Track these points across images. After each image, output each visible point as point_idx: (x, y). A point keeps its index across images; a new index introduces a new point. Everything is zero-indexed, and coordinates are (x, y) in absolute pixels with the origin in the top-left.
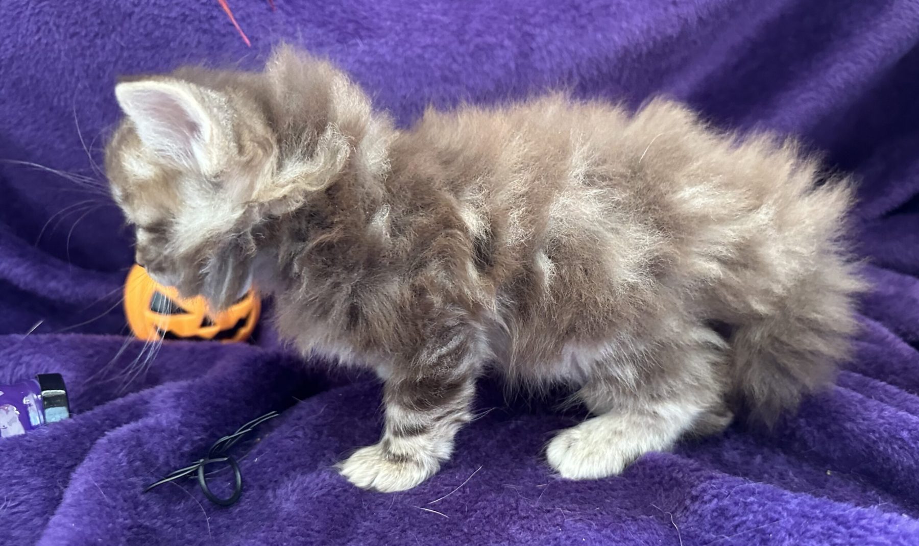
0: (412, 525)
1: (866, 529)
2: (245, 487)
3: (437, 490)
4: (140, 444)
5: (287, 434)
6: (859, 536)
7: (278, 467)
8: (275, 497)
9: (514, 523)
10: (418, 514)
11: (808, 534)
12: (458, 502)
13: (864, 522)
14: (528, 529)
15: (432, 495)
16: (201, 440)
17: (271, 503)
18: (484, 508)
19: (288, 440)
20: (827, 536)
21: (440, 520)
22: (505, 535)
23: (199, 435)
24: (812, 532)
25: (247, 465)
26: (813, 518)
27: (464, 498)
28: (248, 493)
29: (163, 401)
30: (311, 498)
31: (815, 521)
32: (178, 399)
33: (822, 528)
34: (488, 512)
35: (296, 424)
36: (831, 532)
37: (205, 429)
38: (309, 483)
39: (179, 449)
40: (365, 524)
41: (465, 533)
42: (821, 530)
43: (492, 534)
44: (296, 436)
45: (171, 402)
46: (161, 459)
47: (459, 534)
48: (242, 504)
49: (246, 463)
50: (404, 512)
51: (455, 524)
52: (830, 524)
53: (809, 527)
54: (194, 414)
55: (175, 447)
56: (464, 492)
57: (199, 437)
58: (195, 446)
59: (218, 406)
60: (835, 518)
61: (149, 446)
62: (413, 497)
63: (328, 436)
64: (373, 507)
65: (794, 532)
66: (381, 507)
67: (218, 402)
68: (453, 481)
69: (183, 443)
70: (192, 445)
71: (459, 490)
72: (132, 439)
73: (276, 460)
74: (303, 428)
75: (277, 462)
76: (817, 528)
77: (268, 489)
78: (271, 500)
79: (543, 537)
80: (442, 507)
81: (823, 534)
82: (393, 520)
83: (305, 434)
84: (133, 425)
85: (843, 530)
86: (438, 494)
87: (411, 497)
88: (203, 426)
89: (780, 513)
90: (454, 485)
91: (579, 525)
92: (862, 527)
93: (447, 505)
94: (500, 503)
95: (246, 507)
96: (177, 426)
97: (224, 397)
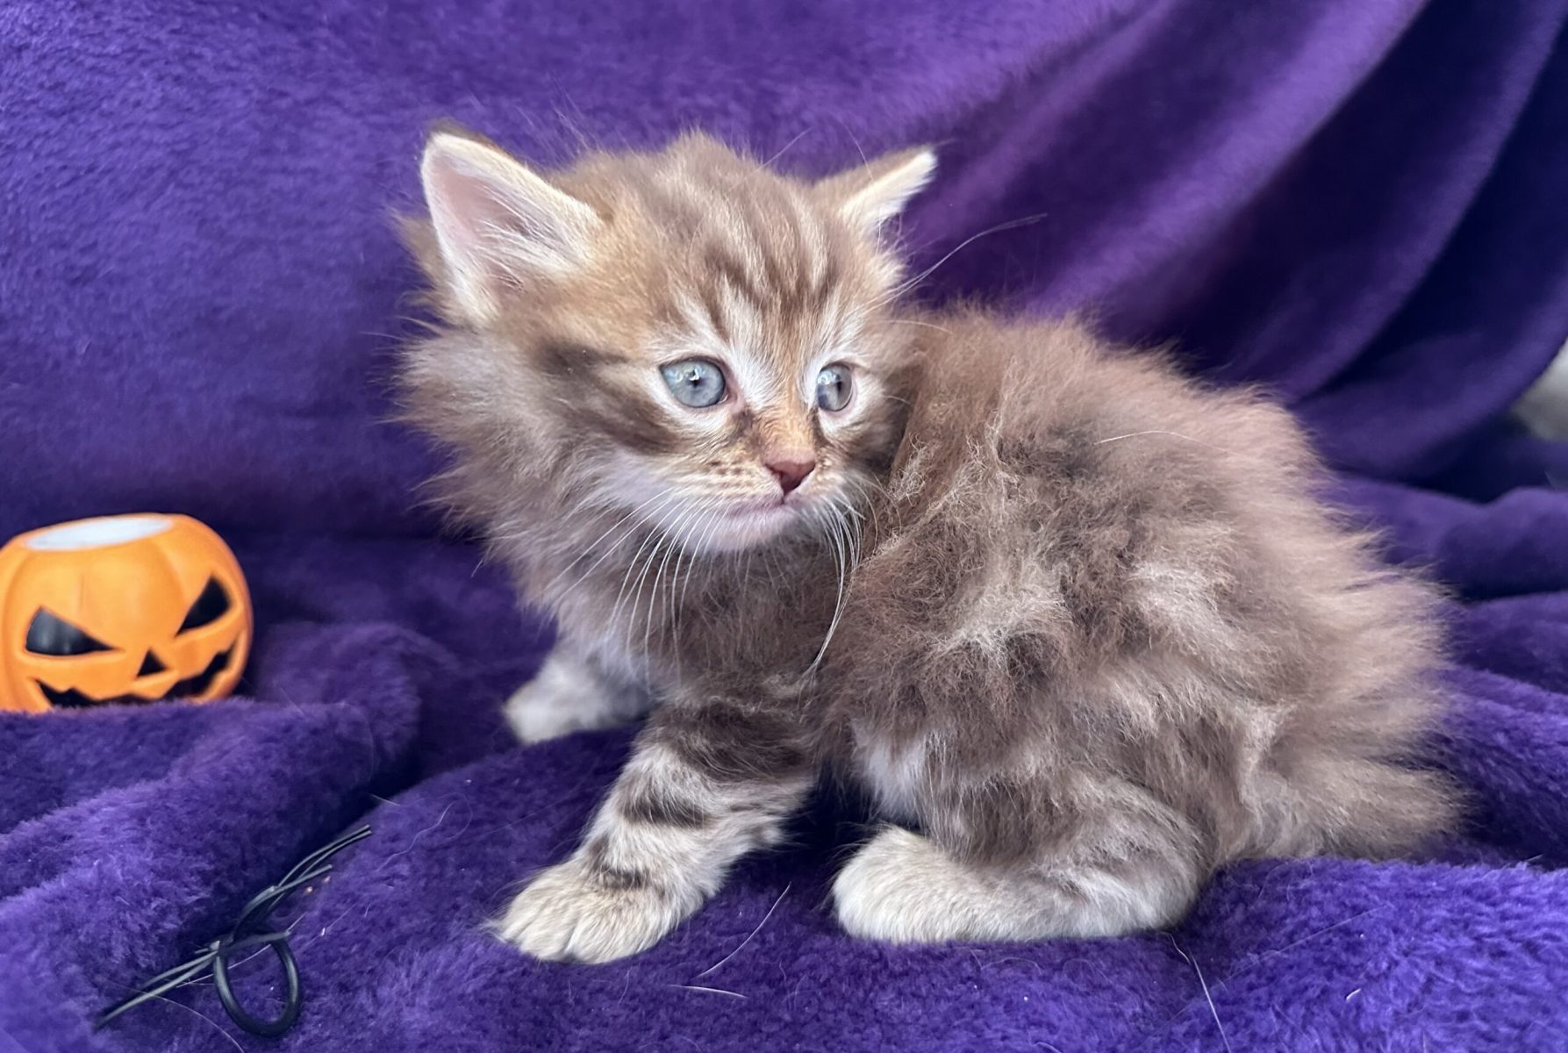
0: (678, 1024)
1: (1525, 902)
2: (308, 992)
3: (708, 947)
4: (69, 928)
5: (378, 872)
6: (1518, 917)
7: (368, 942)
8: (378, 1003)
9: (883, 987)
10: (681, 998)
11: (1428, 926)
12: (758, 964)
13: (1518, 891)
14: (913, 995)
15: (699, 959)
16: (199, 902)
17: (372, 1017)
18: (812, 967)
19: (384, 885)
20: (1461, 925)
21: (729, 1006)
22: (868, 1013)
23: (195, 893)
24: (1434, 921)
25: (307, 944)
26: (1429, 896)
27: (765, 954)
28: (316, 1004)
29: (104, 831)
30: (462, 996)
31: (1434, 900)
32: (142, 821)
33: (1450, 911)
34: (825, 973)
35: (392, 852)
36: (1467, 915)
37: (206, 879)
38: (447, 966)
39: (155, 927)
40: (583, 1032)
41: (787, 1025)
42: (1448, 915)
43: (843, 1016)
44: (396, 876)
45: (124, 832)
46: (119, 952)
47: (774, 1028)
48: (308, 1027)
49: (302, 942)
50: (654, 1000)
51: (761, 1008)
52: (1462, 902)
53: (1426, 912)
54: (180, 851)
55: (147, 925)
56: (763, 942)
57: (195, 898)
58: (187, 916)
59: (226, 829)
60: (1468, 892)
61: (90, 927)
62: (662, 969)
63: (459, 867)
64: (586, 998)
65: (1401, 924)
66: (601, 996)
67: (225, 820)
68: (737, 924)
69: (163, 912)
70: (180, 916)
71: (754, 940)
72: (52, 917)
73: (365, 929)
74: (409, 859)
75: (369, 931)
76: (1441, 912)
77: (357, 988)
78: (371, 1010)
79: (944, 1006)
80: (728, 980)
81: (1454, 922)
82: (634, 1017)
83: (414, 870)
84: (48, 888)
85: (1487, 909)
86: (710, 955)
87: (655, 968)
88: (201, 873)
89: (1366, 896)
90: (738, 932)
91: (1008, 972)
92: (1519, 900)
93: (735, 974)
94: (845, 954)
95: (316, 1032)
96: (148, 881)
97: (237, 808)
